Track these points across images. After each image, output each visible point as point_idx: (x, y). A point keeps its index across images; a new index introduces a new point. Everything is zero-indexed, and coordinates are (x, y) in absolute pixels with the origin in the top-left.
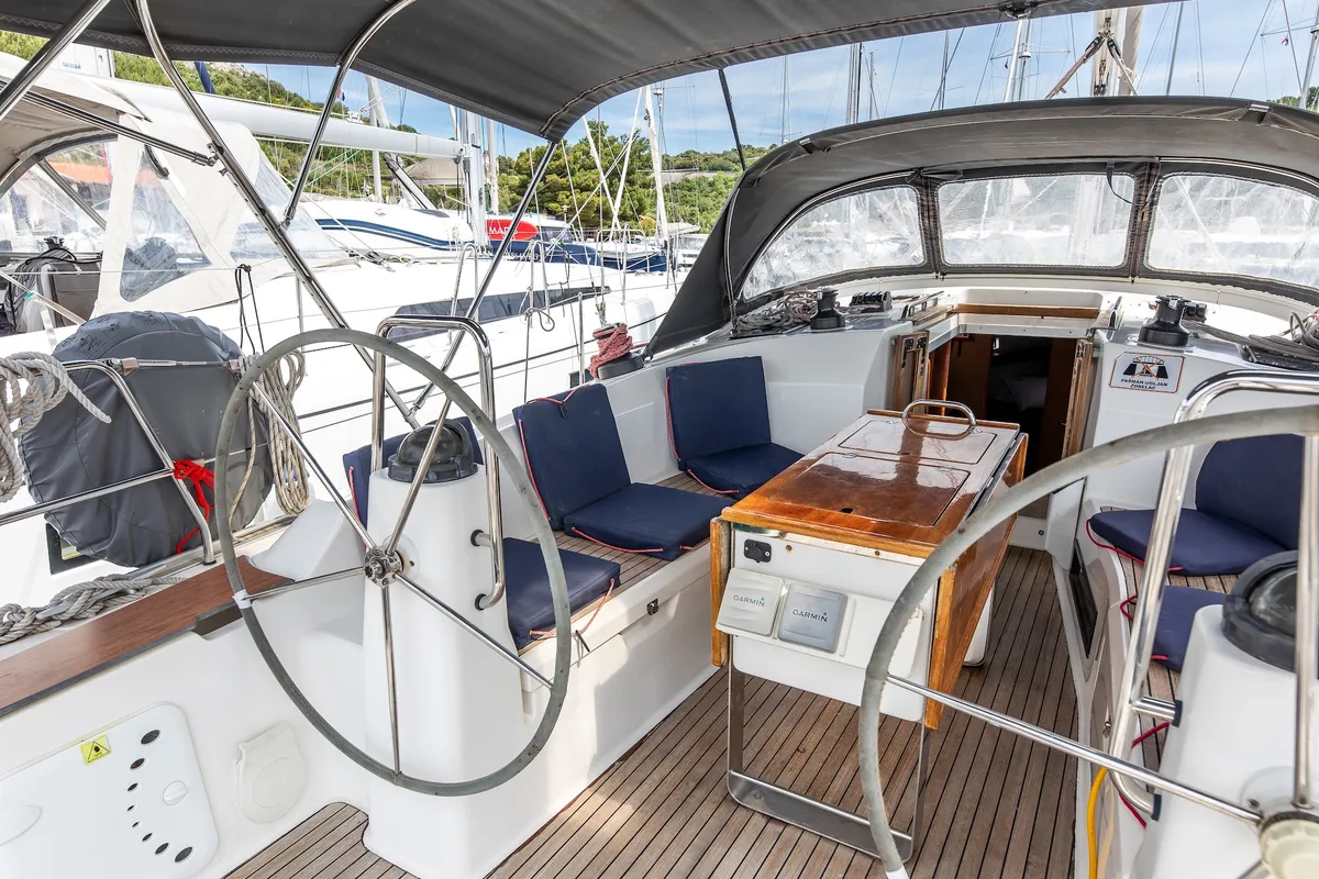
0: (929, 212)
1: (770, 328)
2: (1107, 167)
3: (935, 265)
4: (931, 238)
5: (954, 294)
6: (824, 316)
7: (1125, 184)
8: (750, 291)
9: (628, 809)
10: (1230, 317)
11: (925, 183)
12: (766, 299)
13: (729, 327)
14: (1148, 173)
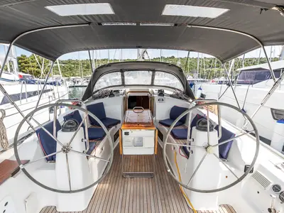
0: (123, 76)
1: (100, 97)
2: (149, 70)
3: (123, 85)
4: (123, 80)
5: (128, 90)
6: (111, 94)
7: (151, 72)
8: (94, 90)
9: (107, 185)
10: (167, 92)
11: (122, 71)
12: (96, 92)
13: (91, 97)
14: (154, 71)
